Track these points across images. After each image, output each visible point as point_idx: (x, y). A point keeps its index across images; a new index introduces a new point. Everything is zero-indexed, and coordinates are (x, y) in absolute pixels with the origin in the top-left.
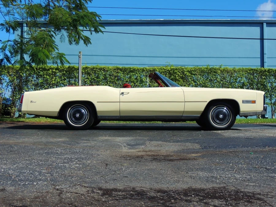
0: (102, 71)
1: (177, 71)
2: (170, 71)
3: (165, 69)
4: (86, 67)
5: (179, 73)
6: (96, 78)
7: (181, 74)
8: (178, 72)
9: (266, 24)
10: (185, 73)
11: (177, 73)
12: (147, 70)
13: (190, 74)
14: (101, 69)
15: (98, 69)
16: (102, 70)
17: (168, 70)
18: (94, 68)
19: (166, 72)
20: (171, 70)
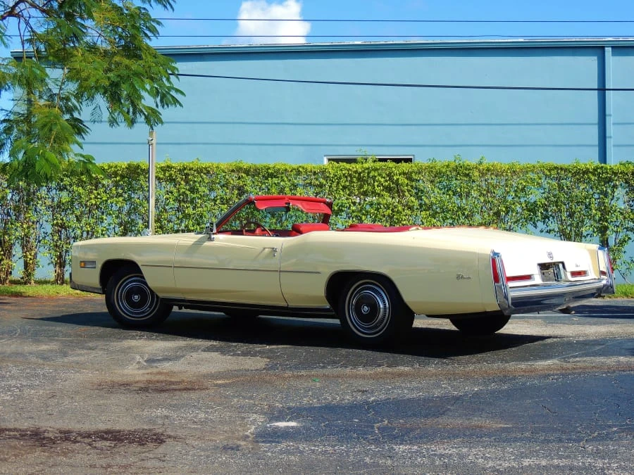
0: (202, 174)
1: (376, 174)
2: (360, 173)
3: (349, 170)
4: (168, 167)
5: (382, 177)
6: (189, 190)
7: (386, 181)
8: (379, 175)
9: (610, 49)
10: (395, 178)
11: (377, 178)
12: (306, 172)
13: (406, 181)
14: (199, 171)
15: (195, 171)
16: (204, 174)
17: (356, 172)
18: (185, 169)
19: (350, 175)
20: (364, 171)
